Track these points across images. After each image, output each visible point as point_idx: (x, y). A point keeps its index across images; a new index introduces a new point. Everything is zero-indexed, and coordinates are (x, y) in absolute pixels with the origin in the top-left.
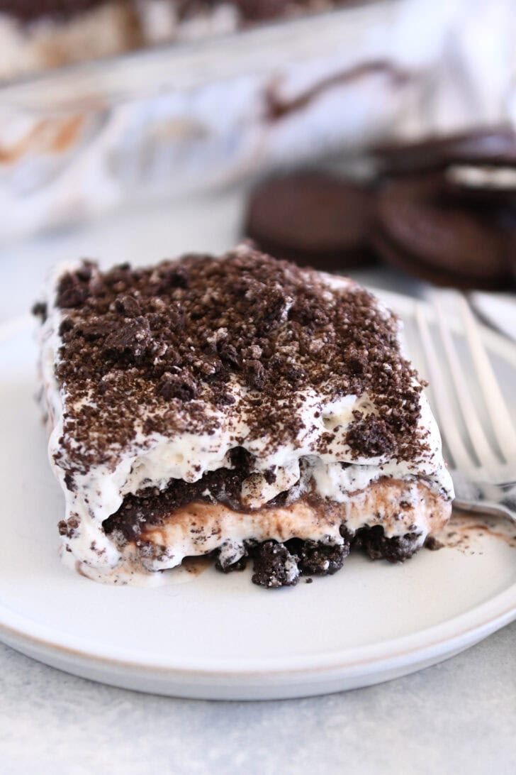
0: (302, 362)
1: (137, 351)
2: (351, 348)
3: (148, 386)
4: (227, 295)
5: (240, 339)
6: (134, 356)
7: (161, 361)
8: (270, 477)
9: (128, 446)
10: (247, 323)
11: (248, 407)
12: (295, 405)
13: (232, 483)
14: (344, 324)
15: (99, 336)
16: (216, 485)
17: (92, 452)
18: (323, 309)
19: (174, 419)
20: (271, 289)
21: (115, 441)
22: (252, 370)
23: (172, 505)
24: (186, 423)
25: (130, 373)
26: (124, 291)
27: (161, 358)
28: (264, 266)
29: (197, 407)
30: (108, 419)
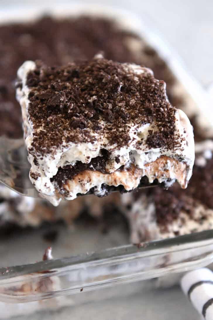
0: (127, 110)
1: (61, 106)
2: (147, 103)
3: (66, 122)
4: (95, 81)
5: (102, 100)
6: (60, 108)
7: (71, 111)
8: (117, 160)
9: (59, 147)
10: (104, 93)
11: (107, 131)
12: (126, 130)
13: (102, 163)
14: (143, 92)
15: (45, 100)
16: (95, 163)
17: (45, 148)
18: (134, 86)
19: (78, 137)
20: (114, 79)
21: (54, 145)
22: (108, 114)
23: (77, 171)
24: (83, 138)
25: (59, 116)
26: (54, 79)
27: (71, 110)
28: (109, 67)
29: (87, 132)
30: (51, 137)
